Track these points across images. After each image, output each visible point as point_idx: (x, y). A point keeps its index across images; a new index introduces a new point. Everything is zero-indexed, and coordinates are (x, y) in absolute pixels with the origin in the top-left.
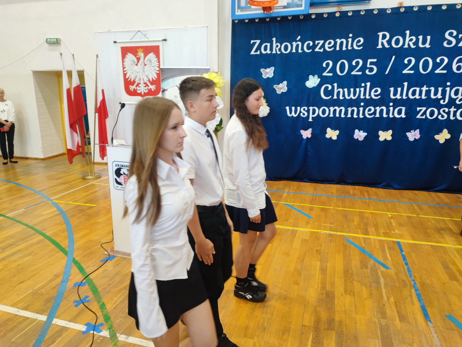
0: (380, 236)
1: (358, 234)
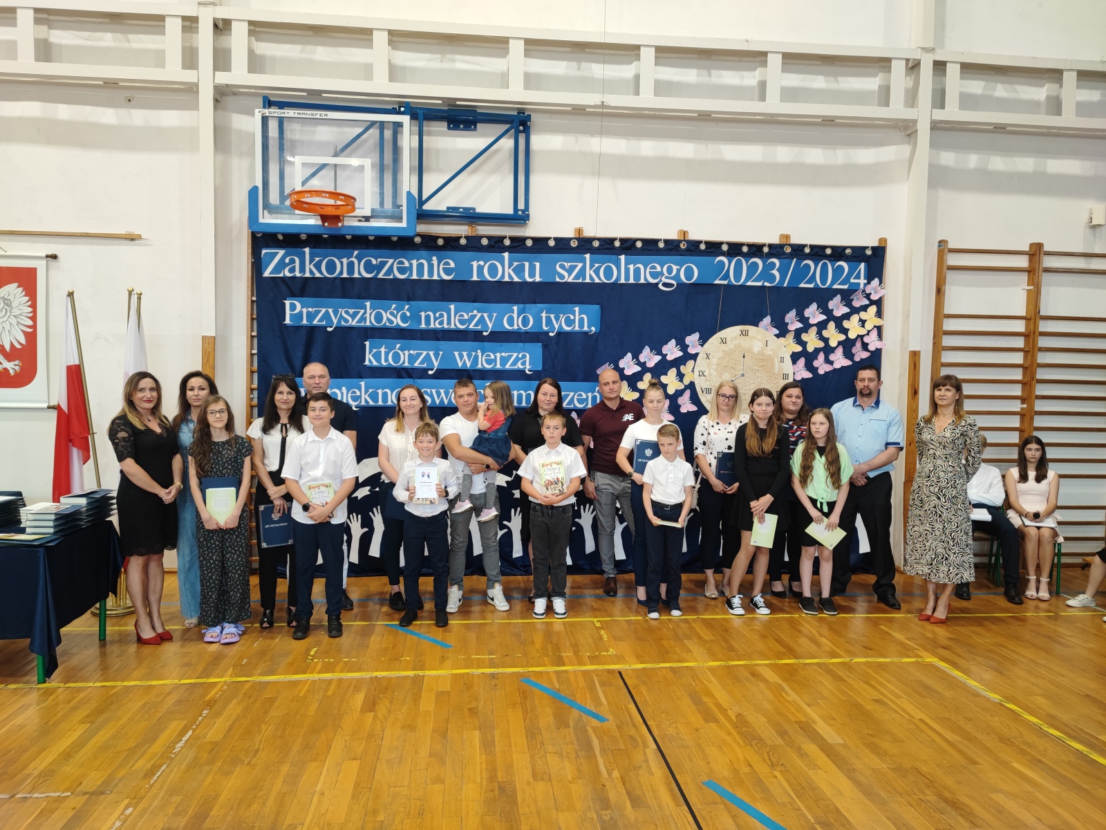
0: (585, 665)
1: (545, 666)
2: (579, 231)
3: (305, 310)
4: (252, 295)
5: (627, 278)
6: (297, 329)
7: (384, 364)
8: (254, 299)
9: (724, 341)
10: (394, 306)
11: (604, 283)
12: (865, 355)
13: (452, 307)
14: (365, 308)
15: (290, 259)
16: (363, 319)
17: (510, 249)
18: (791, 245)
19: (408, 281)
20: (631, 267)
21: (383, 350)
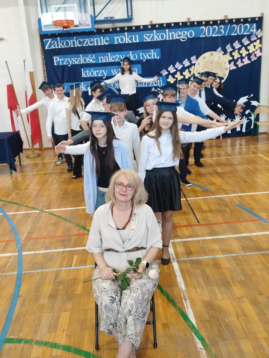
2: (151, 22)
3: (60, 60)
4: (43, 56)
5: (169, 38)
6: (58, 66)
7: (88, 76)
8: (43, 57)
9: (204, 58)
10: (90, 56)
11: (161, 41)
12: (256, 58)
13: (109, 54)
14: (80, 57)
15: (54, 42)
16: (80, 61)
17: (127, 31)
18: (228, 20)
19: (93, 47)
20: (170, 33)
21: (88, 71)
